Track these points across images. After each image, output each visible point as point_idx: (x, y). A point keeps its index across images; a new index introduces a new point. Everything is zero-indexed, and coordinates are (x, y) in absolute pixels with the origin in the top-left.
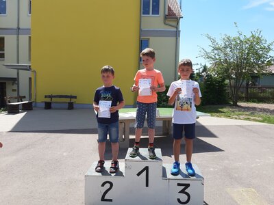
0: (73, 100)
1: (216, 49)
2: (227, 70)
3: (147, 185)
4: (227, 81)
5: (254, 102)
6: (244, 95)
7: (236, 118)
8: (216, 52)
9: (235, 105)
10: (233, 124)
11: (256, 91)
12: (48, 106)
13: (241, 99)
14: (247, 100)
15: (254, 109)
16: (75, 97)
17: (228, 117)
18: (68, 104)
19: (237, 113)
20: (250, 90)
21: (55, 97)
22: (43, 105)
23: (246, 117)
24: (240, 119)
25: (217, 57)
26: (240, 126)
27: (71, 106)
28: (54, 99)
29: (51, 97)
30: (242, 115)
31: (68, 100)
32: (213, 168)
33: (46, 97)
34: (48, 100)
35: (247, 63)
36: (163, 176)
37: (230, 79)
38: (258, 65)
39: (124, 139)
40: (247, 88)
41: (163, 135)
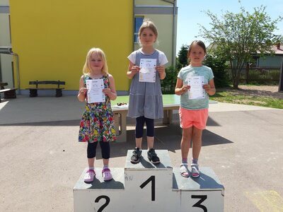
0: (61, 86)
1: (216, 27)
2: (227, 51)
3: (153, 199)
4: (227, 63)
5: (254, 84)
6: (243, 78)
7: (239, 103)
8: (217, 30)
9: (236, 88)
10: (237, 110)
11: (257, 72)
12: (34, 93)
13: (242, 82)
14: (248, 82)
15: (255, 92)
16: (64, 83)
17: (230, 101)
18: (55, 91)
19: (240, 97)
20: (251, 72)
21: (41, 83)
22: (28, 93)
23: (249, 101)
24: (242, 103)
25: (218, 36)
26: (245, 112)
27: (59, 93)
28: (40, 86)
29: (36, 83)
30: (245, 99)
31: (56, 86)
32: (225, 165)
33: (30, 83)
34: (33, 87)
35: (250, 43)
36: (173, 188)
37: (231, 60)
38: (261, 44)
39: (120, 132)
40: (248, 69)
41: (164, 124)
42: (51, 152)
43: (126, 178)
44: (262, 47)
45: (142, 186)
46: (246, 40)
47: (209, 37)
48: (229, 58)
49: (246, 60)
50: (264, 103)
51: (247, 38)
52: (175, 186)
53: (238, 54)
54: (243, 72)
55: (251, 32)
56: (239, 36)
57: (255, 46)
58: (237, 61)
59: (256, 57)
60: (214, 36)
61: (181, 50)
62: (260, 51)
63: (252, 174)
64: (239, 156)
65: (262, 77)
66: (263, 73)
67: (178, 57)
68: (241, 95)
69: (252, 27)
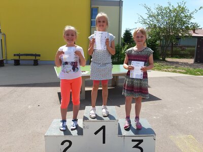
0: (37, 58)
1: (150, 16)
2: (158, 34)
3: (104, 142)
4: (158, 42)
5: (177, 57)
6: (169, 53)
7: (166, 71)
8: (151, 19)
9: (164, 60)
10: (165, 76)
11: (179, 49)
12: (17, 63)
13: (168, 56)
14: (172, 56)
15: (177, 63)
16: (39, 55)
17: (159, 70)
18: (33, 61)
19: (166, 67)
20: (174, 49)
21: (22, 55)
22: (13, 62)
23: (173, 70)
24: (168, 71)
25: (151, 23)
26: (171, 78)
27: (36, 63)
28: (22, 57)
29: (19, 55)
30: (170, 68)
31: (33, 58)
32: (156, 116)
33: (15, 55)
34: (17, 58)
35: (174, 28)
36: (119, 134)
37: (161, 40)
38: (181, 29)
40: (172, 47)
41: (112, 86)
42: (29, 107)
43: (84, 127)
44: (183, 31)
45: (96, 133)
46: (172, 26)
47: (145, 23)
48: (159, 39)
49: (171, 40)
50: (184, 71)
51: (172, 25)
52: (120, 133)
53: (165, 36)
54: (169, 48)
55: (175, 20)
56: (167, 23)
57: (178, 30)
58: (165, 41)
59: (178, 38)
60: (149, 23)
61: (125, 32)
62: (181, 34)
63: (175, 123)
64: (165, 110)
65: (182, 52)
66: (182, 50)
67: (123, 37)
68: (167, 65)
69: (176, 17)
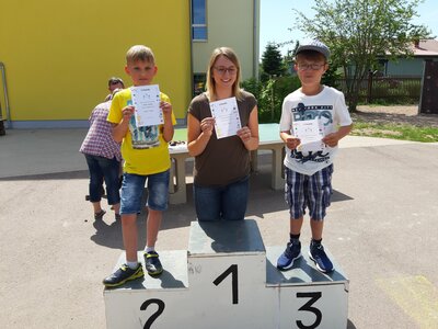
1: (322, 13)
2: (340, 52)
3: (235, 301)
4: (340, 71)
5: (380, 103)
6: (364, 93)
7: (359, 134)
8: (323, 19)
9: (353, 110)
10: (358, 145)
11: (385, 85)
13: (362, 101)
14: (371, 100)
15: (381, 115)
19: (359, 124)
20: (375, 84)
23: (375, 131)
24: (364, 135)
25: (325, 28)
26: (369, 148)
30: (367, 127)
32: (343, 235)
35: (375, 38)
36: (267, 282)
37: (345, 65)
38: (392, 40)
39: (176, 187)
40: (370, 81)
42: (65, 224)
43: (190, 270)
44: (394, 45)
45: (217, 282)
46: (369, 33)
47: (311, 29)
48: (343, 63)
49: (368, 65)
50: (397, 133)
51: (371, 31)
53: (356, 56)
54: (365, 84)
55: (377, 21)
56: (358, 28)
57: (383, 44)
58: (354, 68)
59: (383, 60)
60: (318, 29)
61: (265, 50)
62: (391, 50)
63: (387, 249)
64: (363, 221)
65: (393, 91)
66: (394, 86)
67: (261, 61)
68: (361, 121)
69: (378, 14)
